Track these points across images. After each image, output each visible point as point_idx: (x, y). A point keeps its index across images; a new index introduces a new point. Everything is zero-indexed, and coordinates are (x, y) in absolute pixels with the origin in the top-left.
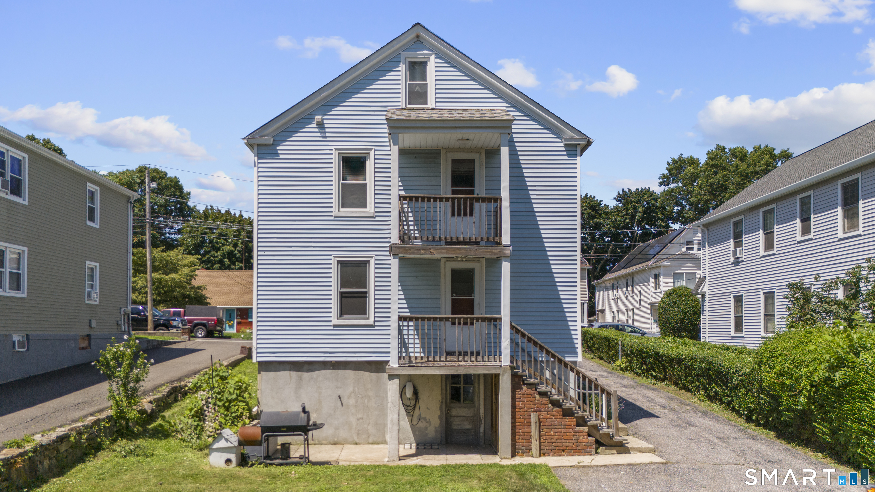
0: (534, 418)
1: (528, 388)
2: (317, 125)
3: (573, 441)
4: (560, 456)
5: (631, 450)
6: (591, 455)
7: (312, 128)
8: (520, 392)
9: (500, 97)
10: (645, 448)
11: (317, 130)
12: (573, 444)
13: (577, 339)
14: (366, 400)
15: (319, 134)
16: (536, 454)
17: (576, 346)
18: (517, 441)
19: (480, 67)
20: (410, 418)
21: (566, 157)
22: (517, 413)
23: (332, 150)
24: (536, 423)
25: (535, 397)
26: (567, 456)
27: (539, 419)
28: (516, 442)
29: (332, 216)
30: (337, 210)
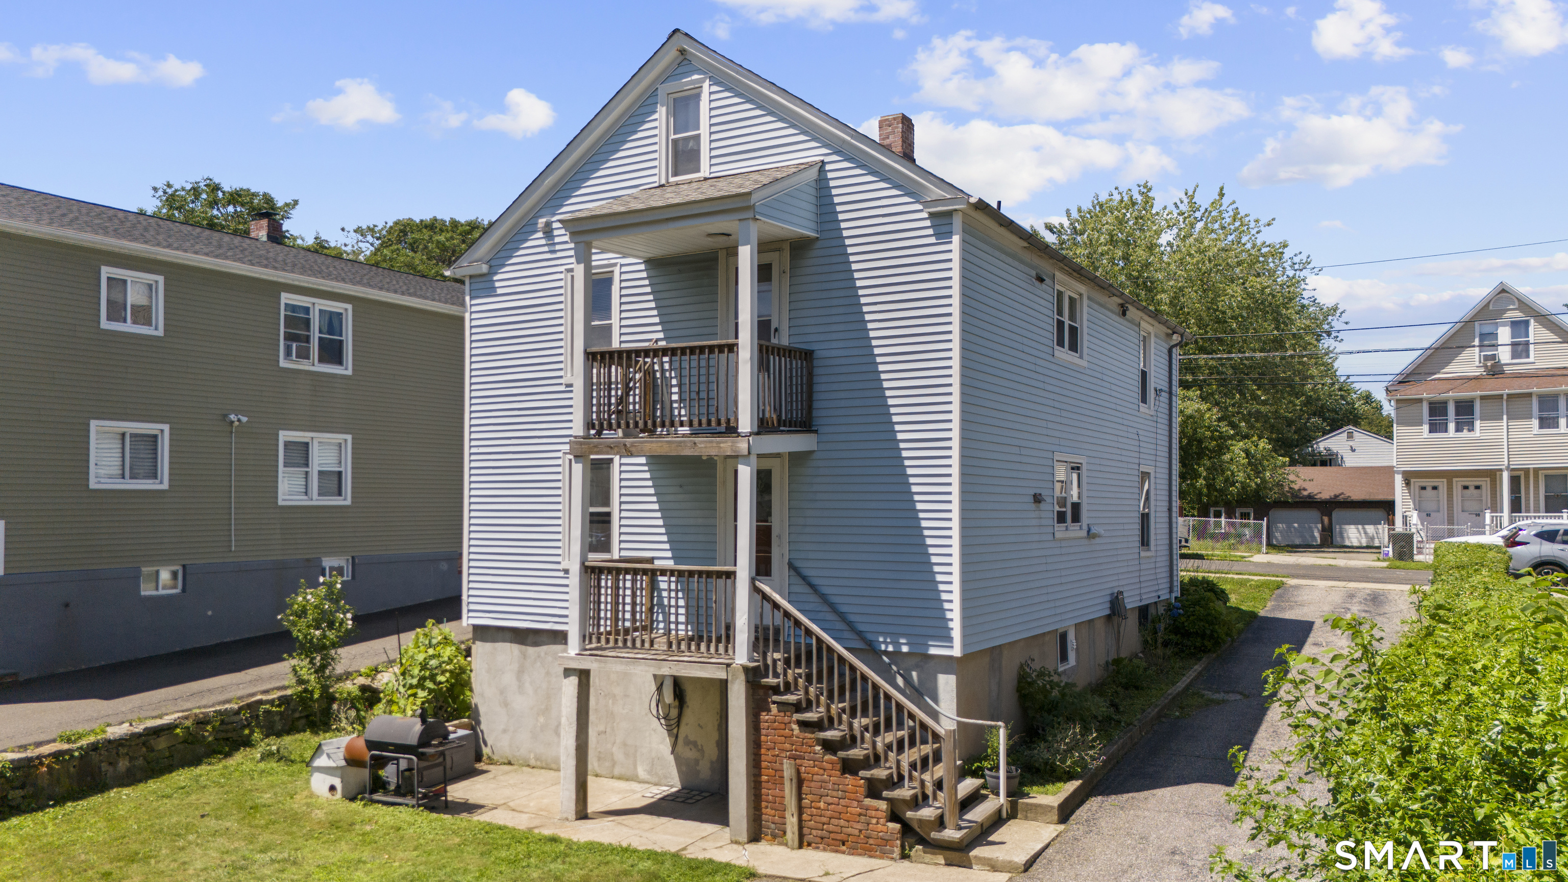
0: (788, 770)
1: (779, 711)
2: (544, 233)
3: (859, 826)
4: (837, 851)
5: (973, 861)
6: (892, 858)
7: (537, 239)
8: (767, 717)
9: (814, 139)
10: (1003, 862)
11: (543, 242)
12: (860, 831)
13: (952, 610)
14: (610, 701)
15: (546, 249)
16: (793, 841)
17: (951, 625)
18: (764, 811)
19: (774, 88)
20: (673, 739)
21: (933, 240)
22: (763, 757)
23: (561, 272)
24: (791, 780)
25: (792, 730)
26: (849, 854)
27: (798, 772)
28: (762, 814)
29: (561, 384)
30: (569, 375)
